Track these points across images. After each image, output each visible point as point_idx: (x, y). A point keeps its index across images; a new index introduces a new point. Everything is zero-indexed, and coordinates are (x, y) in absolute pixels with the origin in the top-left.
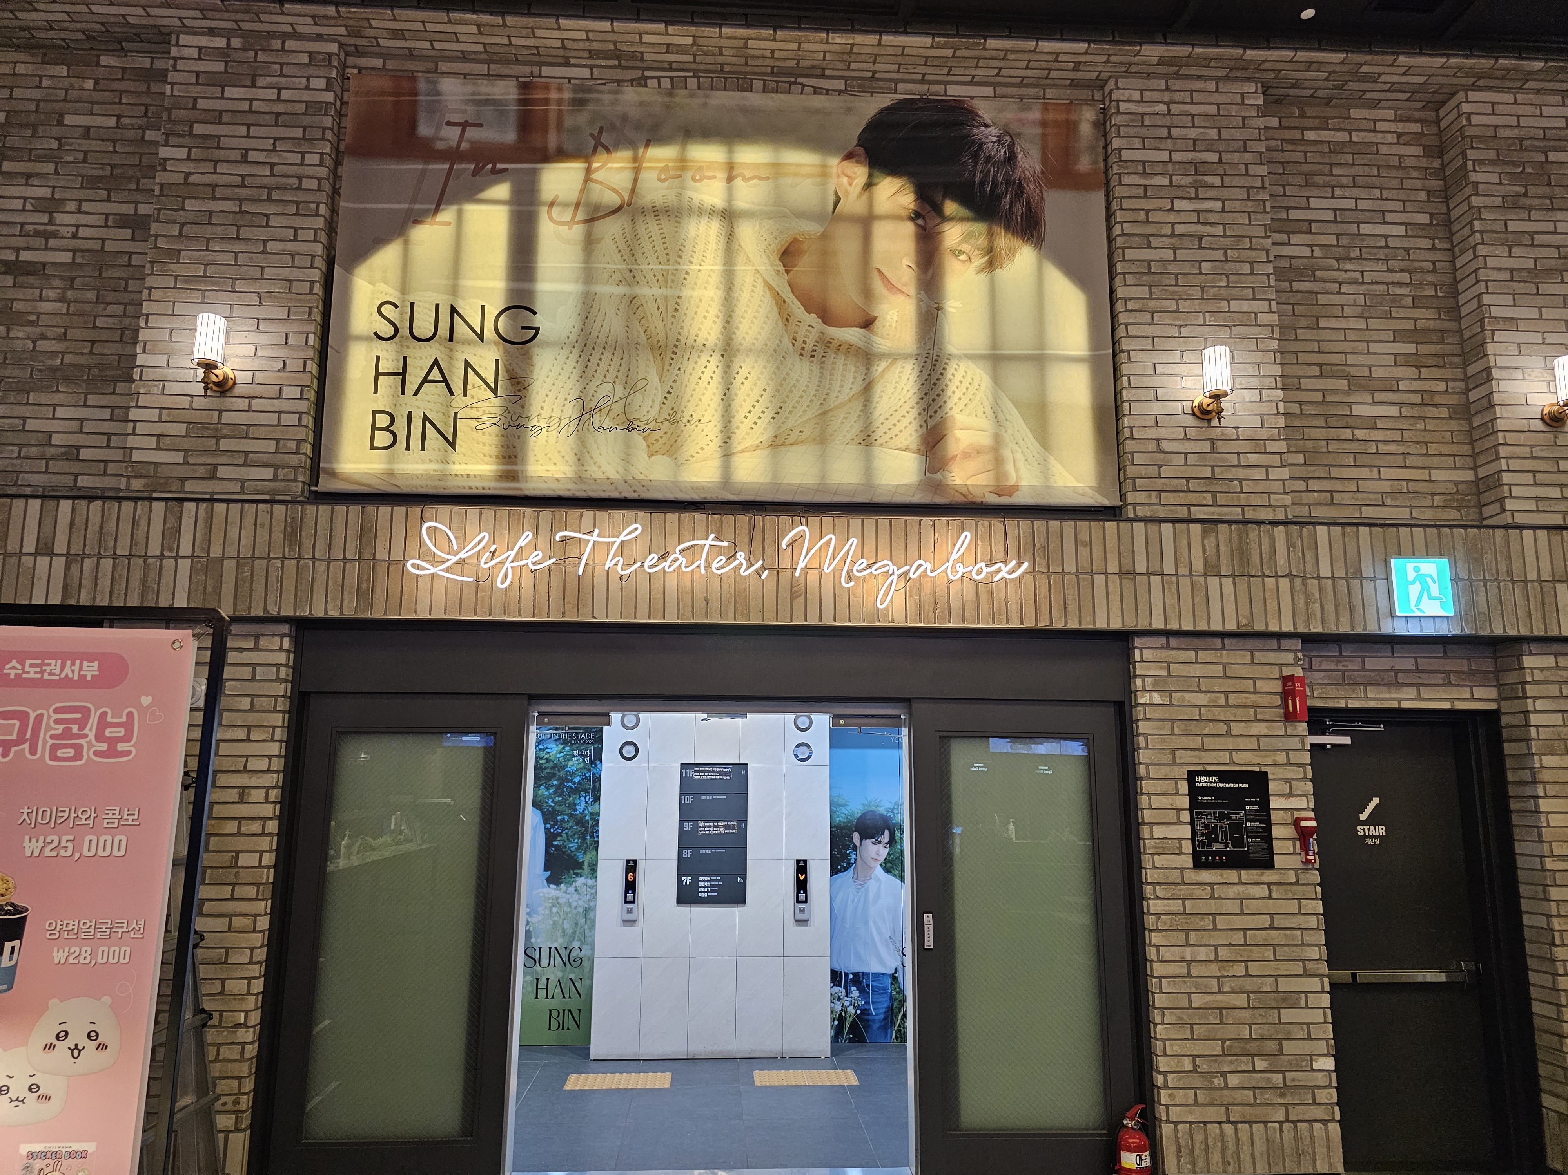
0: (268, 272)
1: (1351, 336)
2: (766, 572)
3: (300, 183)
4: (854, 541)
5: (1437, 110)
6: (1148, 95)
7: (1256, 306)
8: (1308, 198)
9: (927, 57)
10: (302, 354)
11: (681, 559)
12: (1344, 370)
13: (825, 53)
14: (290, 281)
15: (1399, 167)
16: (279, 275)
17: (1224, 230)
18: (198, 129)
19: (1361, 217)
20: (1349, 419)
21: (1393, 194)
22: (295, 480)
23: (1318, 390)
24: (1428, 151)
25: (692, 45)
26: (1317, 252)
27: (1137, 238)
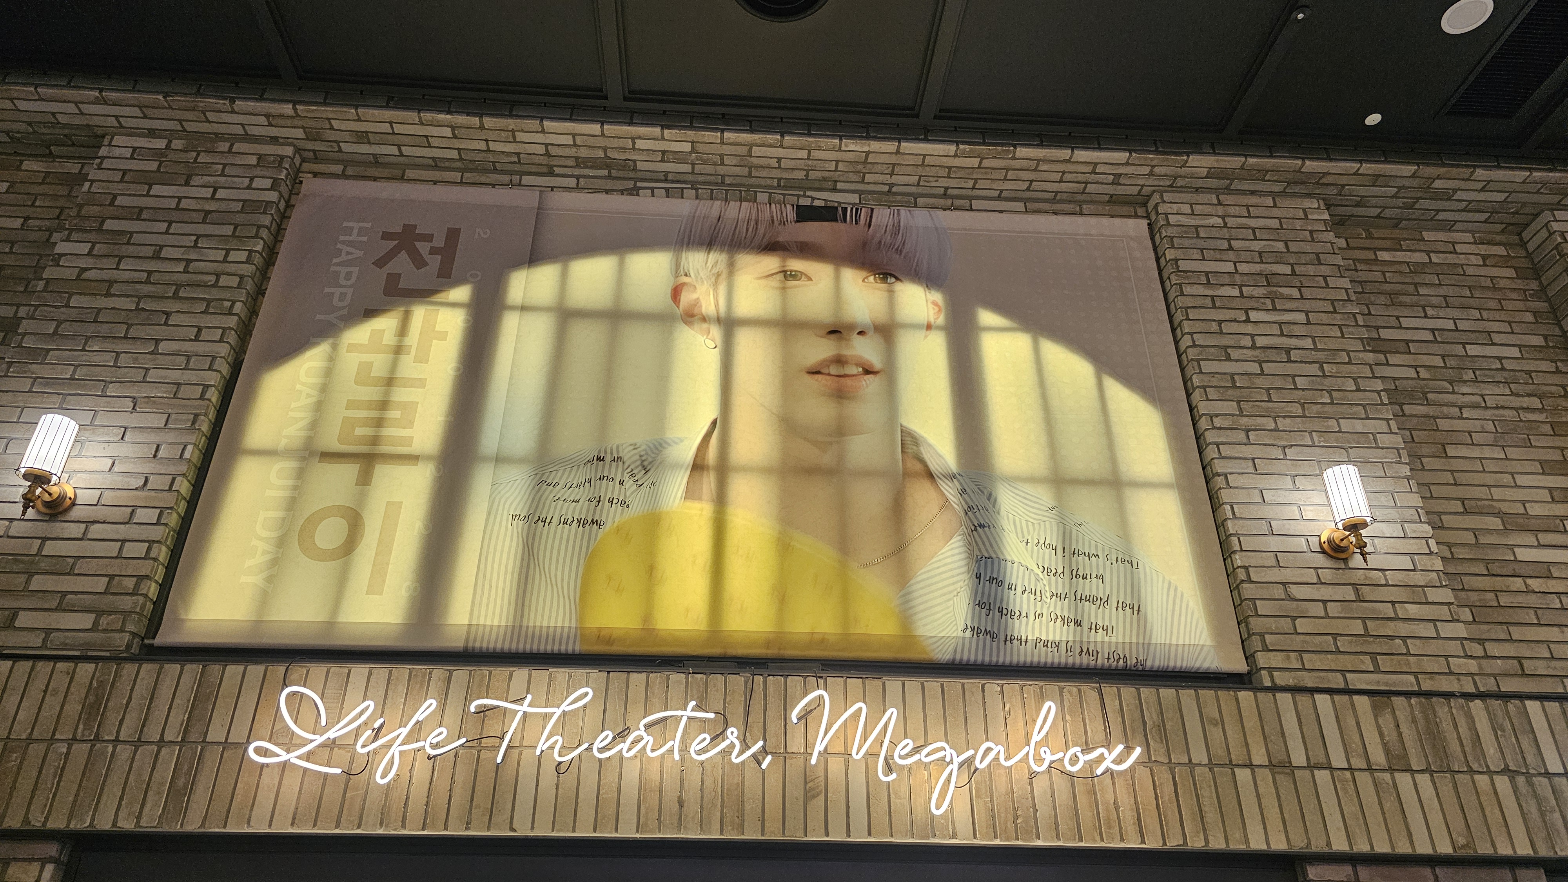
0: (152, 375)
1: (1490, 466)
2: (769, 758)
3: (217, 280)
4: (892, 713)
5: (1519, 234)
6: (1198, 209)
7: (1371, 426)
8: (1398, 318)
9: (950, 168)
10: (172, 470)
11: (648, 739)
12: (1491, 506)
13: (837, 162)
14: (179, 384)
15: (1494, 288)
16: (166, 378)
17: (1314, 343)
18: (109, 225)
19: (1464, 338)
20: (1517, 566)
21: (1497, 315)
22: (122, 630)
23: (1467, 529)
24: (1521, 273)
25: (691, 153)
26: (1424, 374)
27: (1212, 350)
